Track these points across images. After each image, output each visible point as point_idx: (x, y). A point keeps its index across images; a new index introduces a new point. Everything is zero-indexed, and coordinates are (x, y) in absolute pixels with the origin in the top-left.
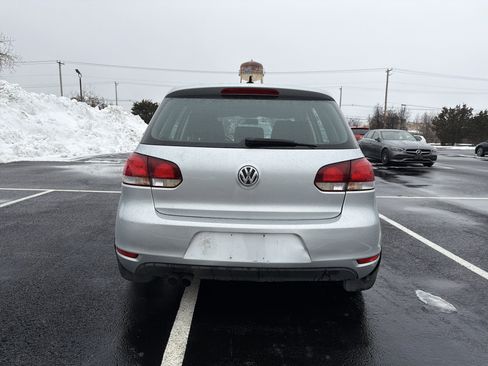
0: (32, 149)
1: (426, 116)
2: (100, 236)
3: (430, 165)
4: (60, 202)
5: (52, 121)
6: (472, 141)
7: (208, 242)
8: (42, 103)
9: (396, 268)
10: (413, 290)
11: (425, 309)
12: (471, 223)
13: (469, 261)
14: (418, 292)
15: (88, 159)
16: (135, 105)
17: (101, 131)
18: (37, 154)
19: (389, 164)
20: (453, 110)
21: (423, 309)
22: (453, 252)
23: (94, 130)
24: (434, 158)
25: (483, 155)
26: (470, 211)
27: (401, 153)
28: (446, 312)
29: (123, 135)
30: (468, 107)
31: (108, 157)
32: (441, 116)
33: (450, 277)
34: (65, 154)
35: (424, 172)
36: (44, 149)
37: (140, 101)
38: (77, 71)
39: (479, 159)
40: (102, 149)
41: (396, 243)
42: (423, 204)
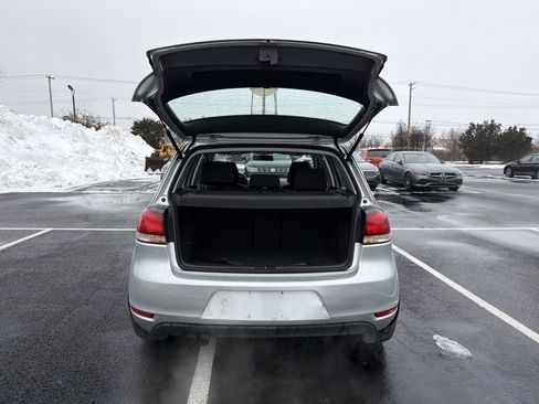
0: (22, 179)
1: (452, 132)
2: (109, 283)
3: (455, 189)
4: (59, 244)
5: (44, 146)
6: (502, 158)
7: (225, 300)
8: (32, 126)
9: (416, 312)
10: (431, 335)
11: (441, 355)
12: (494, 257)
13: (488, 301)
14: (435, 337)
15: (85, 189)
16: (136, 123)
17: (99, 155)
18: (28, 184)
19: (412, 189)
20: (481, 126)
21: (440, 355)
22: (473, 292)
23: (91, 155)
24: (460, 182)
25: (512, 176)
26: (494, 244)
27: (425, 177)
28: (461, 358)
29: (123, 158)
30: (497, 122)
31: (107, 185)
32: (469, 132)
33: (468, 320)
34: (59, 183)
35: (449, 198)
36: (36, 178)
37: (141, 119)
38: (70, 87)
39: (507, 181)
40: (100, 175)
41: (417, 284)
42: (445, 237)
